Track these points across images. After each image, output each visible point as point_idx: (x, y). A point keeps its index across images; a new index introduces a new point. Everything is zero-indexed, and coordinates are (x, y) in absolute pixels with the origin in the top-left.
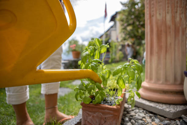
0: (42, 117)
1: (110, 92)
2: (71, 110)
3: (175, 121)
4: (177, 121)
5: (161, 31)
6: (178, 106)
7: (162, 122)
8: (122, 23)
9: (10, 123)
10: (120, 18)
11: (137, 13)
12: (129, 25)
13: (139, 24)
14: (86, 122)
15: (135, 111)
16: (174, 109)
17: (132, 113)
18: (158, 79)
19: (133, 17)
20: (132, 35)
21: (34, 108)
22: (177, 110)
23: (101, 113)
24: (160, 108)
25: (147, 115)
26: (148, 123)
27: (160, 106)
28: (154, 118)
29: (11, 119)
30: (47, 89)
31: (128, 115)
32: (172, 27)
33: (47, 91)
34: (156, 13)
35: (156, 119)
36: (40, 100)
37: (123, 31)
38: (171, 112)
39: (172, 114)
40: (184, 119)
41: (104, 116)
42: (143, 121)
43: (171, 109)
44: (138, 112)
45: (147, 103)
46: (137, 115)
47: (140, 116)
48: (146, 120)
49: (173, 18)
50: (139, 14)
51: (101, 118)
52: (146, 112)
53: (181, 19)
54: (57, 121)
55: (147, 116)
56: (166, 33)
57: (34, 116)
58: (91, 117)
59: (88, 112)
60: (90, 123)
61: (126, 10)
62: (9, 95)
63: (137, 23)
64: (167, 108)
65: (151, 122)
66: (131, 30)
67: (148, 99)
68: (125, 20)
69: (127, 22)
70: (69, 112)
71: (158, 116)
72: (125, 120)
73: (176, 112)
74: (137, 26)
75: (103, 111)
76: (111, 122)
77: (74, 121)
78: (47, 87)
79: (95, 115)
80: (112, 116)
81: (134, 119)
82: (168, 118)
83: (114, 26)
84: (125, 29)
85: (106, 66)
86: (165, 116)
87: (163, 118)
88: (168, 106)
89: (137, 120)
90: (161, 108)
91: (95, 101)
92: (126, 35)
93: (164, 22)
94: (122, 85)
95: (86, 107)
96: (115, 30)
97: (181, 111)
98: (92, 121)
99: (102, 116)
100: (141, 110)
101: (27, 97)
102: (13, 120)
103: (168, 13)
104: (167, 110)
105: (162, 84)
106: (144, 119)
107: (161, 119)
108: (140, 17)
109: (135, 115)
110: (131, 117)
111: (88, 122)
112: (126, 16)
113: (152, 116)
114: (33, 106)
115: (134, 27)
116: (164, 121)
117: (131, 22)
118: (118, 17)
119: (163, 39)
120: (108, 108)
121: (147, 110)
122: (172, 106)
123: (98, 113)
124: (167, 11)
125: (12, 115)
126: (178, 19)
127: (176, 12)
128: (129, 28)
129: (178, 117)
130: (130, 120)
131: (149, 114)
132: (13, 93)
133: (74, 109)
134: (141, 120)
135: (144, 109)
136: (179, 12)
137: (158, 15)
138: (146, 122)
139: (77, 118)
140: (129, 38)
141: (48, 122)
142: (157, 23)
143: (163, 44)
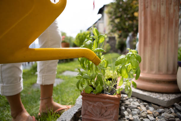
0: (37, 107)
1: (107, 82)
2: (65, 100)
3: (169, 109)
4: (171, 109)
5: (155, 22)
6: (171, 95)
7: (156, 110)
8: (110, 15)
9: (4, 114)
10: (108, 11)
11: (125, 6)
12: (117, 18)
13: (127, 17)
14: (86, 111)
15: (129, 100)
16: (167, 98)
17: (127, 102)
18: (151, 70)
19: (121, 9)
20: (120, 27)
21: (27, 99)
22: (171, 99)
23: (101, 103)
24: (154, 97)
25: (141, 103)
26: (144, 111)
27: (154, 95)
28: (148, 107)
29: (4, 110)
30: (44, 79)
31: (124, 104)
32: (166, 19)
33: (43, 82)
34: (151, 4)
35: (150, 108)
36: (32, 90)
37: (111, 23)
38: (165, 100)
39: (166, 102)
40: (177, 107)
41: (105, 106)
42: (139, 110)
43: (165, 98)
44: (132, 101)
45: (141, 92)
46: (132, 103)
47: (135, 105)
48: (141, 109)
49: (168, 9)
50: (127, 7)
51: (102, 107)
52: (140, 101)
53: (174, 11)
54: (54, 111)
55: (142, 105)
56: (160, 24)
57: (28, 106)
58: (91, 107)
59: (88, 102)
60: (91, 113)
61: (115, 3)
62: (3, 86)
63: (125, 16)
64: (161, 96)
65: (146, 110)
66: (119, 23)
67: (141, 88)
68: (113, 13)
69: (115, 14)
70: (63, 102)
71: (152, 105)
72: (121, 109)
73: (169, 100)
74: (125, 18)
75: (104, 100)
76: (112, 111)
77: (73, 111)
78: (44, 77)
79: (95, 104)
80: (113, 105)
81: (129, 108)
82: (162, 106)
83: (102, 19)
84: (113, 21)
85: (103, 56)
86: (159, 104)
87: (157, 106)
88: (161, 95)
89: (133, 109)
90: (156, 97)
91: (96, 91)
92: (113, 27)
93: (158, 13)
94: (125, 75)
95: (86, 97)
96: (103, 23)
97: (174, 99)
98: (92, 110)
99: (102, 105)
100: (135, 99)
101: (21, 88)
102: (6, 111)
103: (162, 4)
104: (161, 98)
105: (155, 74)
106: (139, 108)
107: (155, 108)
108: (128, 10)
109: (130, 104)
110: (126, 106)
111: (89, 111)
112: (114, 8)
113: (147, 105)
114: (26, 97)
115: (121, 20)
116: (158, 109)
117: (119, 14)
118: (106, 10)
119: (157, 31)
120: (109, 97)
121: (140, 99)
122: (164, 95)
123: (98, 102)
124: (161, 3)
125: (5, 106)
126: (172, 11)
127: (171, 4)
128: (117, 21)
129: (171, 105)
130: (126, 108)
131: (143, 103)
132: (7, 84)
133: (68, 99)
134: (137, 108)
135: (138, 98)
136: (173, 3)
137: (152, 6)
138: (141, 111)
139: (75, 107)
140: (116, 30)
141: (44, 111)
142: (151, 14)
143: (157, 35)
